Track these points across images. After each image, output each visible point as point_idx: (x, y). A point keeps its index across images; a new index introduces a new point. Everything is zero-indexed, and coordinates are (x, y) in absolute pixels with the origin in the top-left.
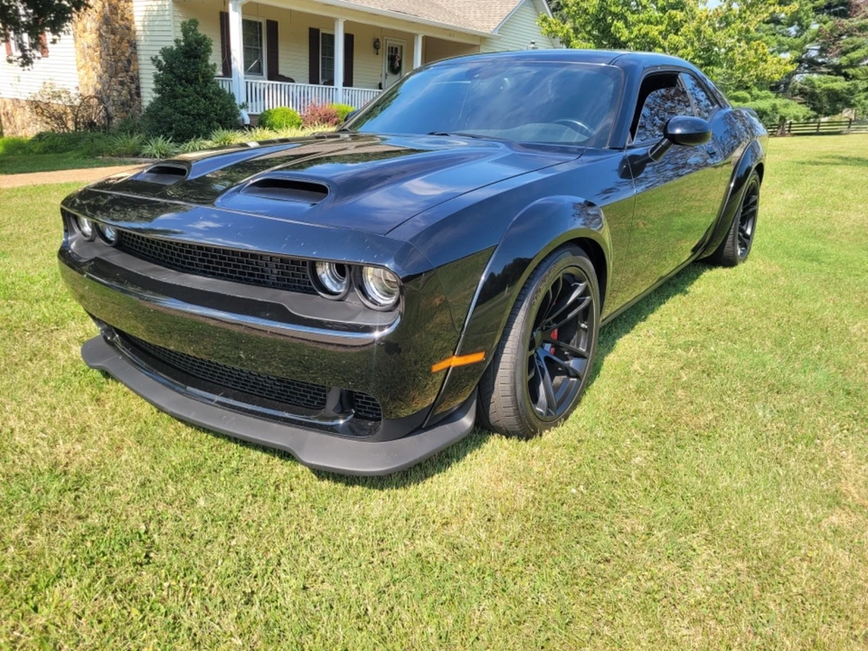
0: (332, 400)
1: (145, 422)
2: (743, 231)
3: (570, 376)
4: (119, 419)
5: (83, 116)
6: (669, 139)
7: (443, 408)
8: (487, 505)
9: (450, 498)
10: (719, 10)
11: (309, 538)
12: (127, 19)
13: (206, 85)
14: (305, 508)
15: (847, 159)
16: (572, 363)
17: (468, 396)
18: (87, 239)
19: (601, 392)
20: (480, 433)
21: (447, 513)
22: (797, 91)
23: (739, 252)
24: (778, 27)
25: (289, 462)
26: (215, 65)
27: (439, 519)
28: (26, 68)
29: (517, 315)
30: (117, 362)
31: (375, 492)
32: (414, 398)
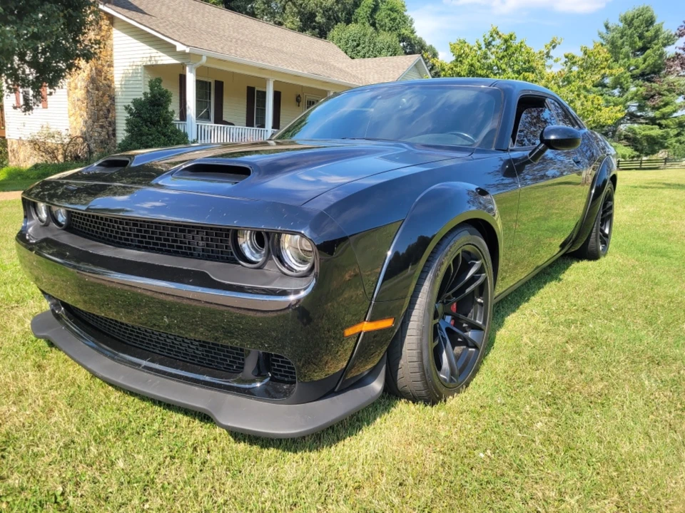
0: (250, 365)
1: (79, 386)
2: (602, 231)
3: (469, 346)
4: (55, 384)
5: (70, 152)
6: (545, 144)
7: (354, 373)
8: (398, 469)
9: (361, 461)
10: (562, 73)
11: (222, 501)
12: (108, 79)
13: (166, 126)
14: (221, 470)
15: (669, 185)
16: (470, 334)
17: (376, 362)
18: (42, 224)
19: (497, 362)
20: (388, 398)
21: (359, 476)
22: (623, 137)
23: (601, 248)
24: (605, 90)
25: (209, 425)
26: (174, 111)
27: (351, 483)
28: (27, 113)
29: (422, 285)
30: (59, 331)
31: (290, 455)
32: (327, 363)
